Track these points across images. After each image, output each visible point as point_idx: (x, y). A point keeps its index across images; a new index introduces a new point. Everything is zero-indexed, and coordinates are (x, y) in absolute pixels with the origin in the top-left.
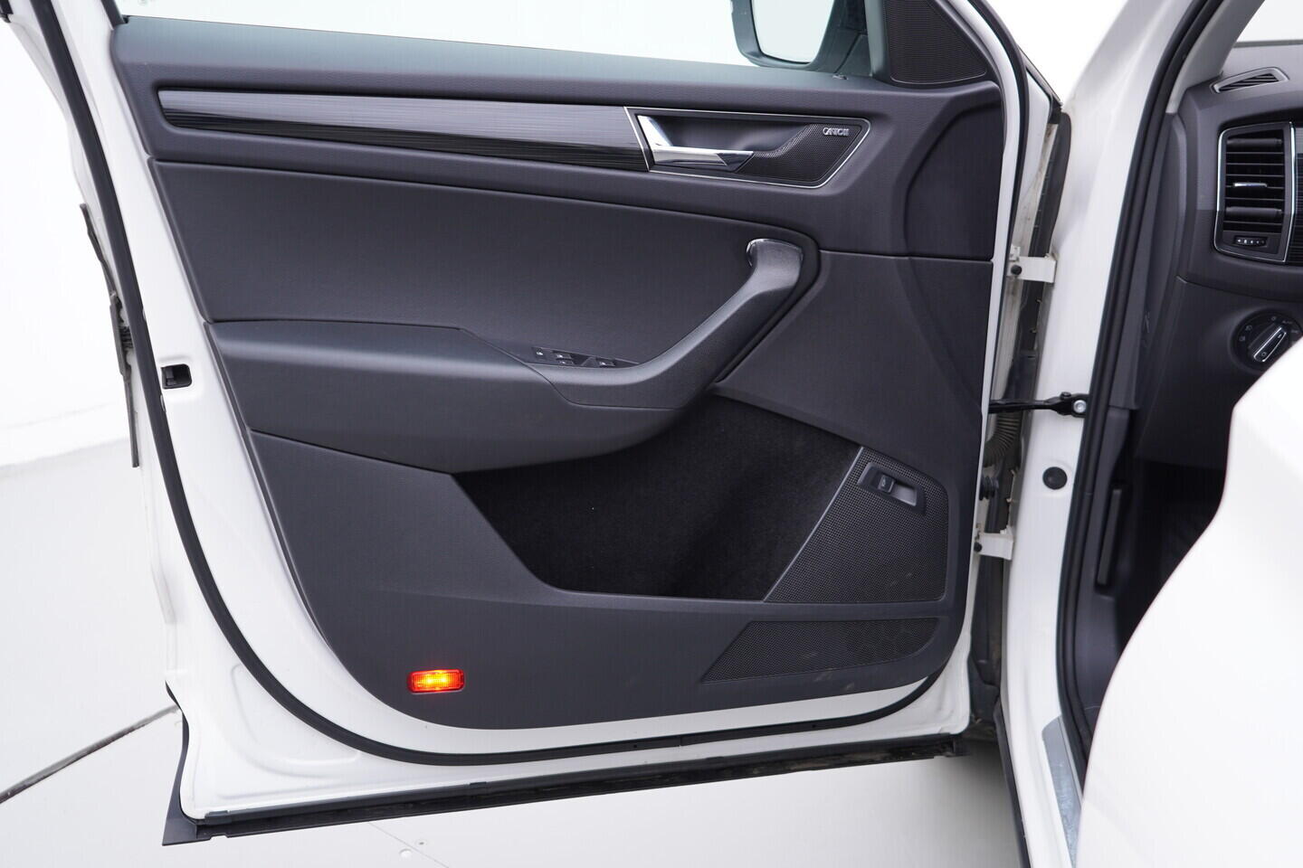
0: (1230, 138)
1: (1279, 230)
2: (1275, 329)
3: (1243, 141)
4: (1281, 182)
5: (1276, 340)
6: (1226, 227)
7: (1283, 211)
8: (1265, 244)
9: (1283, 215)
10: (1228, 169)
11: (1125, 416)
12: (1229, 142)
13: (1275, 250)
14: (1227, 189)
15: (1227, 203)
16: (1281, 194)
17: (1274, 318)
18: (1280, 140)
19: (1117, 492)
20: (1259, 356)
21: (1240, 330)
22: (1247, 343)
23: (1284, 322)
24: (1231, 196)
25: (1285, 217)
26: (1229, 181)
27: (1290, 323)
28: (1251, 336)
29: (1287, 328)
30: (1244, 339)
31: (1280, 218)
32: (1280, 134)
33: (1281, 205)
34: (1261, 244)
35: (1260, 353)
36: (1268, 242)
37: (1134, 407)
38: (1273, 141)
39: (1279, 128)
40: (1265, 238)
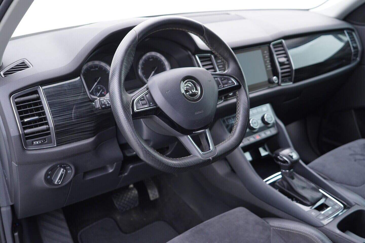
0: (16, 98)
1: (49, 134)
2: (60, 170)
3: (22, 99)
4: (44, 113)
5: (62, 174)
6: (27, 139)
7: (49, 126)
8: (46, 141)
9: (49, 127)
10: (20, 113)
11: (9, 208)
12: (16, 100)
13: (50, 142)
14: (22, 122)
15: (24, 129)
16: (45, 119)
17: (58, 166)
18: (38, 95)
19: (16, 234)
20: (57, 182)
21: (47, 174)
22: (51, 178)
23: (63, 166)
24: (25, 125)
25: (50, 128)
26: (22, 118)
27: (65, 165)
28: (51, 175)
29: (64, 168)
30: (49, 177)
31: (48, 129)
32: (36, 92)
33: (47, 124)
34: (44, 142)
35: (58, 181)
36: (46, 139)
37: (11, 204)
38: (34, 96)
39: (36, 90)
40: (45, 139)
